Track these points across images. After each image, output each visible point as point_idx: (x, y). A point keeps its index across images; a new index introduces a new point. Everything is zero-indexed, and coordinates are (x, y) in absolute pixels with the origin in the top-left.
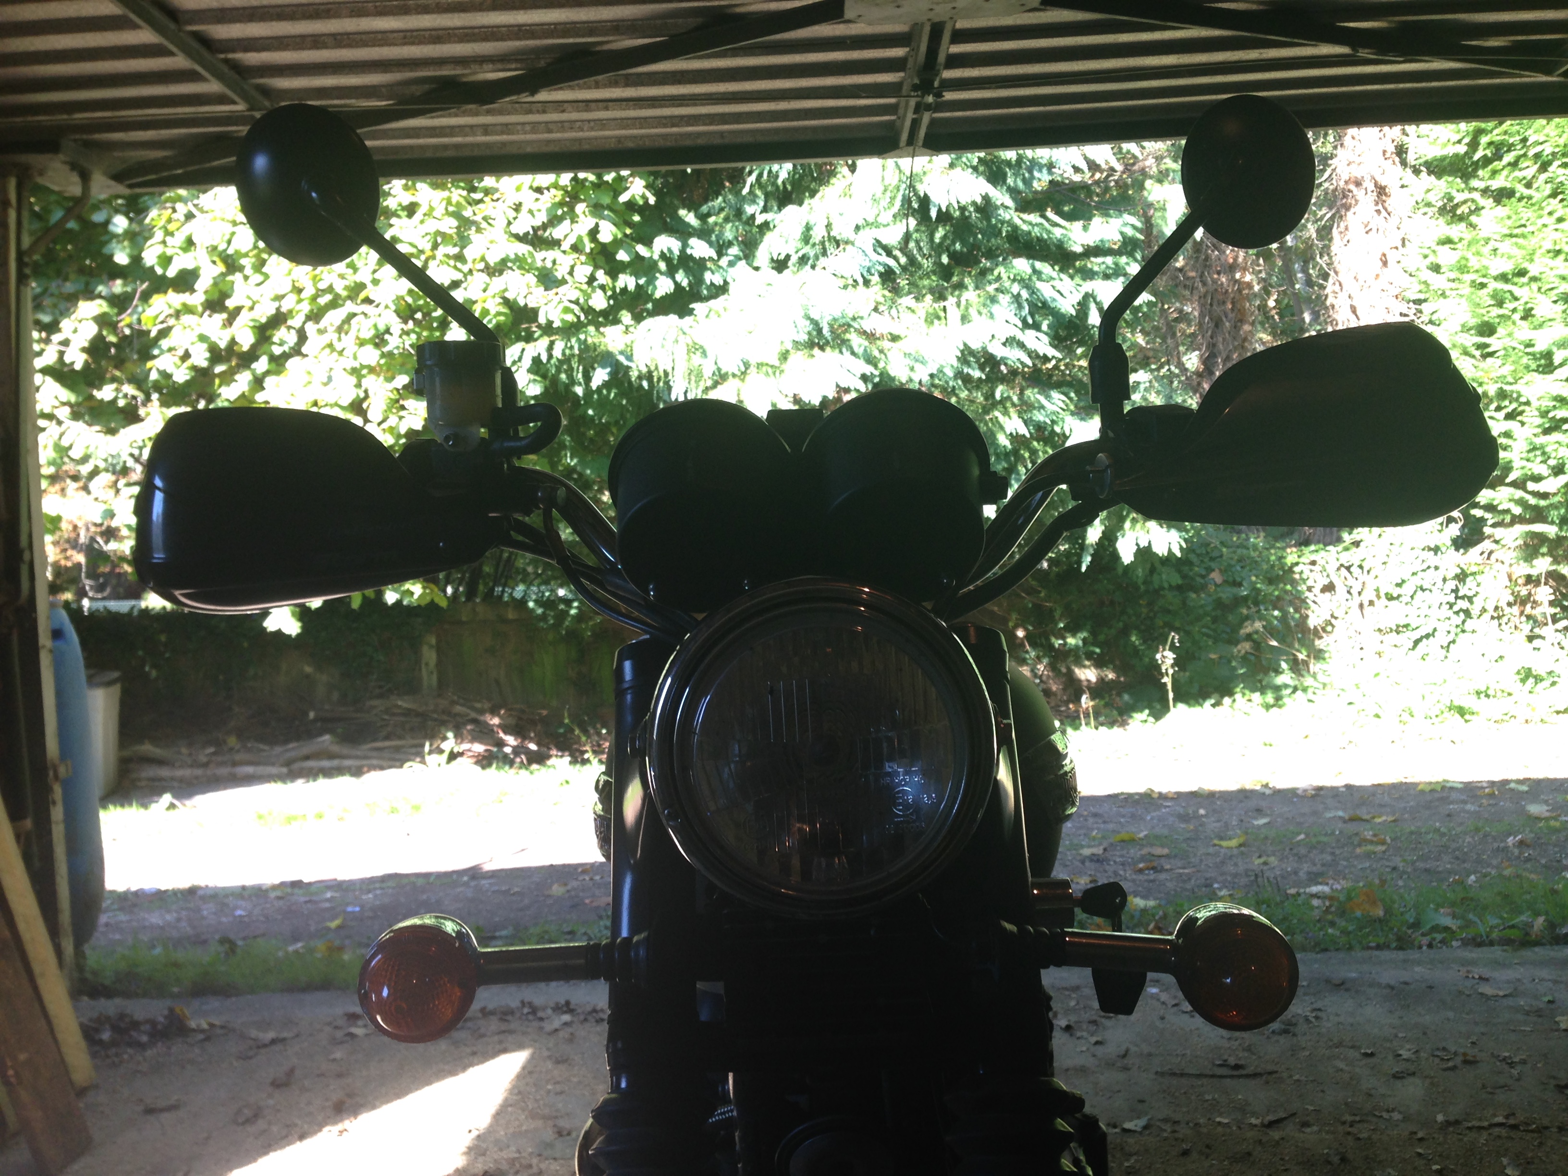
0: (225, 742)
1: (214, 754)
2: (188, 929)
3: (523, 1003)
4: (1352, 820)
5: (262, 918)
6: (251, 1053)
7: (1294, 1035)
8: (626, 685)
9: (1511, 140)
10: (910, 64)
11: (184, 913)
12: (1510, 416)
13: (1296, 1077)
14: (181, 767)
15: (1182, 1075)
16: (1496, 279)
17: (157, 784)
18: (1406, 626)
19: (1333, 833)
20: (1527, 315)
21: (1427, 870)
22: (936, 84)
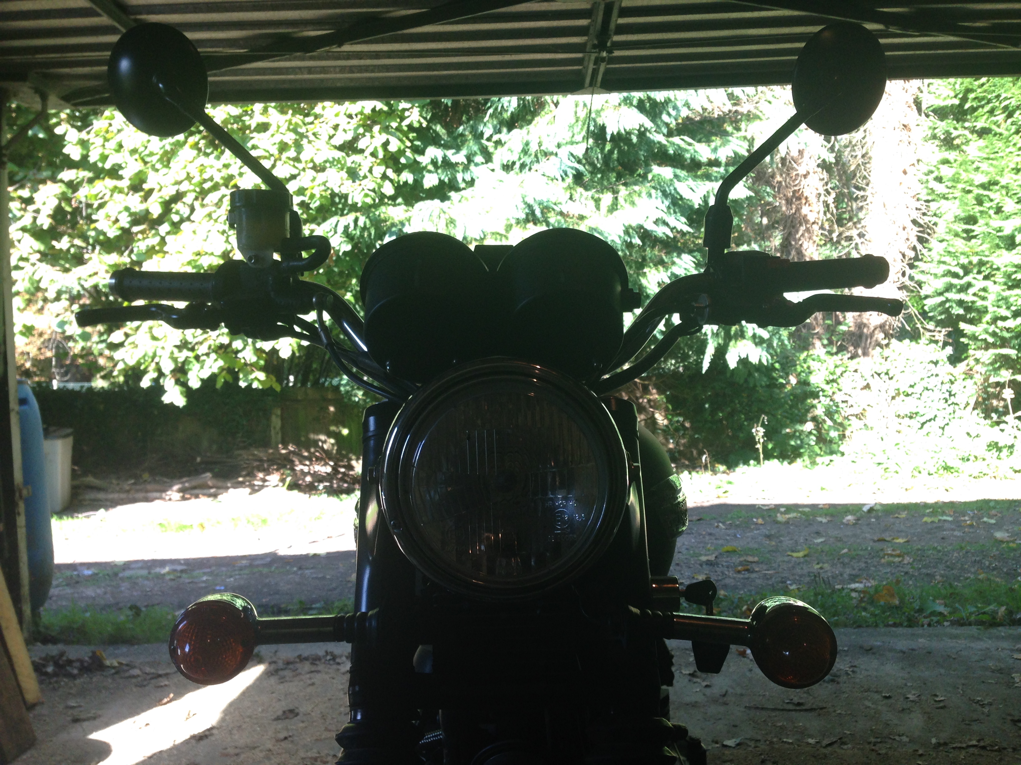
0: (141, 476)
1: (133, 484)
2: (111, 599)
3: (326, 652)
4: (879, 540)
5: (160, 593)
6: (145, 683)
7: (838, 683)
8: (370, 434)
9: (989, 96)
10: (591, 31)
11: (109, 588)
12: (986, 278)
13: (839, 711)
14: (113, 492)
15: (762, 709)
16: (977, 186)
17: (96, 503)
18: (916, 414)
19: (866, 549)
20: (999, 210)
21: (928, 575)
22: (609, 44)
